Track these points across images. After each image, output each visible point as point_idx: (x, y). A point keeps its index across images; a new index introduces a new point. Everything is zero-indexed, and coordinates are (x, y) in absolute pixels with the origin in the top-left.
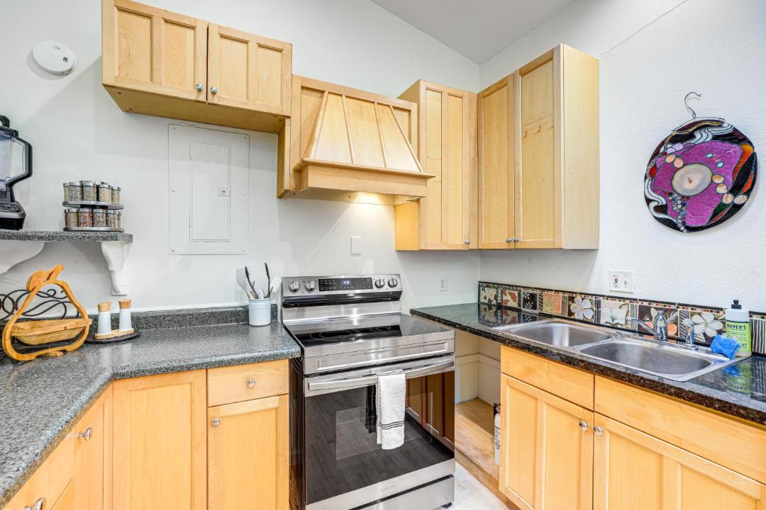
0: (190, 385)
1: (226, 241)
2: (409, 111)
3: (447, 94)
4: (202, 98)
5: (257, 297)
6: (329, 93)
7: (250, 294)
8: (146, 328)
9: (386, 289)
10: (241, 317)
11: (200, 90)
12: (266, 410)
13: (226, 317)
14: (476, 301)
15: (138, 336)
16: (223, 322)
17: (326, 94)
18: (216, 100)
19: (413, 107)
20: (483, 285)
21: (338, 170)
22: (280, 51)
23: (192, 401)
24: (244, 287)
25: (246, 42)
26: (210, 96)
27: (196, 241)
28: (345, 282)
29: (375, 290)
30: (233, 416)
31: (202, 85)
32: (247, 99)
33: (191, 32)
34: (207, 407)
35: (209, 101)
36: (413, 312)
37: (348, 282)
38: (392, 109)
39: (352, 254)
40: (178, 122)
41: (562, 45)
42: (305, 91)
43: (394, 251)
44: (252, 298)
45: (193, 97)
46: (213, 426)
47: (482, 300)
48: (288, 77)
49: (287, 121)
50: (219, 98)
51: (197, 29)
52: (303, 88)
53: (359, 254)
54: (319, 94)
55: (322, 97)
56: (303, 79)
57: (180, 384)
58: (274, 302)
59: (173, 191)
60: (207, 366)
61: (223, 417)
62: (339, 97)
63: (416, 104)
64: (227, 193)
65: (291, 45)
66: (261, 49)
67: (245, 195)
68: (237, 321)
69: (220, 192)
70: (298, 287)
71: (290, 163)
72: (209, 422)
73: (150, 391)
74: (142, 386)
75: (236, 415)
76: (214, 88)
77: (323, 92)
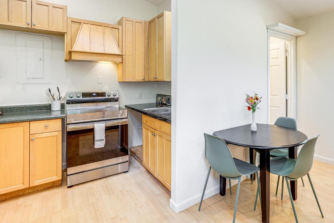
0: (23, 127)
1: (42, 79)
2: (119, 29)
3: (135, 22)
4: (30, 27)
5: (54, 100)
6: (83, 23)
7: (52, 99)
8: (6, 112)
9: (112, 97)
10: (48, 108)
11: (28, 24)
12: (52, 136)
13: (42, 108)
14: (156, 102)
15: (2, 115)
16: (40, 110)
17: (82, 23)
18: (35, 28)
19: (120, 27)
20: (158, 95)
21: (84, 53)
22: (62, 8)
23: (24, 132)
24: (49, 96)
25: (48, 6)
26: (33, 26)
27: (29, 78)
28: (94, 94)
29: (107, 97)
30: (39, 138)
31: (29, 22)
32: (48, 26)
33: (25, 3)
34: (30, 135)
35: (32, 28)
36: (126, 106)
37: (95, 94)
38: (111, 28)
39: (98, 83)
40: (20, 32)
41: (165, 11)
42: (73, 23)
43: (118, 82)
44: (52, 100)
45: (26, 26)
46: (32, 141)
47: (158, 102)
48: (65, 18)
49: (66, 34)
50: (37, 27)
51: (27, 2)
52: (72, 21)
53: (102, 83)
54: (79, 24)
55: (80, 25)
56: (72, 18)
57: (19, 127)
58: (63, 102)
59: (18, 59)
60: (30, 121)
61: (36, 138)
62: (88, 25)
63: (121, 26)
64: (42, 60)
65: (67, 6)
66: (54, 8)
67: (50, 61)
68: (46, 109)
69: (39, 59)
70: (72, 96)
71: (67, 49)
72: (30, 139)
73: (8, 129)
74: (4, 127)
75: (41, 138)
76: (34, 24)
77: (81, 23)
